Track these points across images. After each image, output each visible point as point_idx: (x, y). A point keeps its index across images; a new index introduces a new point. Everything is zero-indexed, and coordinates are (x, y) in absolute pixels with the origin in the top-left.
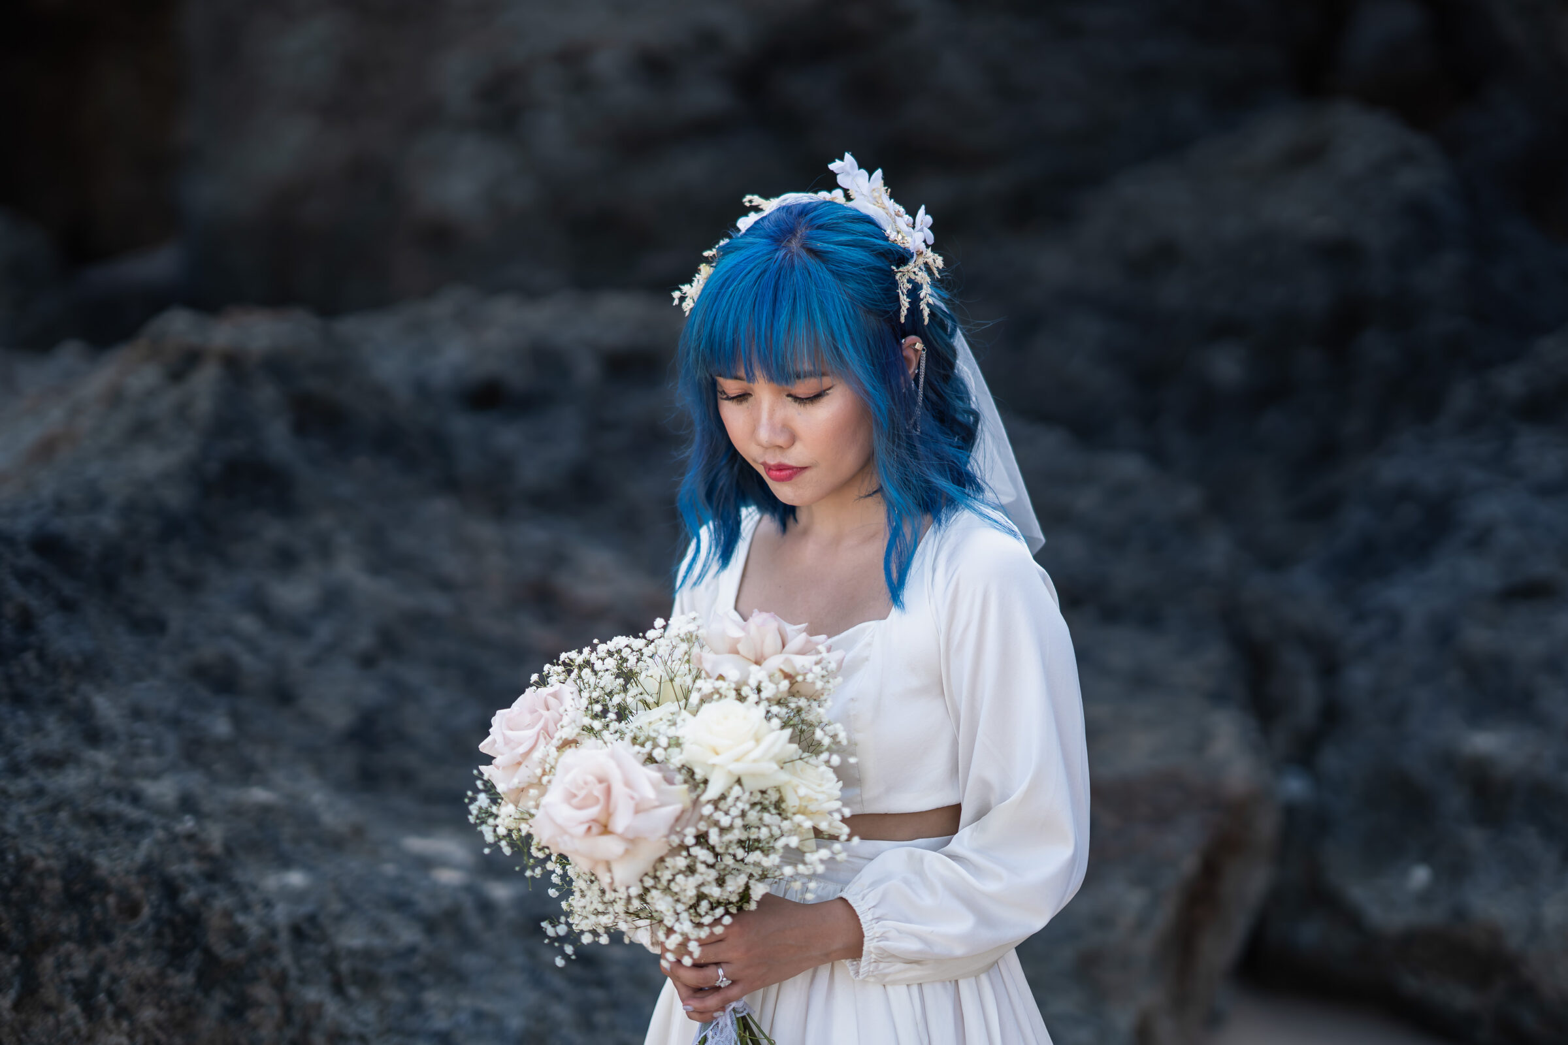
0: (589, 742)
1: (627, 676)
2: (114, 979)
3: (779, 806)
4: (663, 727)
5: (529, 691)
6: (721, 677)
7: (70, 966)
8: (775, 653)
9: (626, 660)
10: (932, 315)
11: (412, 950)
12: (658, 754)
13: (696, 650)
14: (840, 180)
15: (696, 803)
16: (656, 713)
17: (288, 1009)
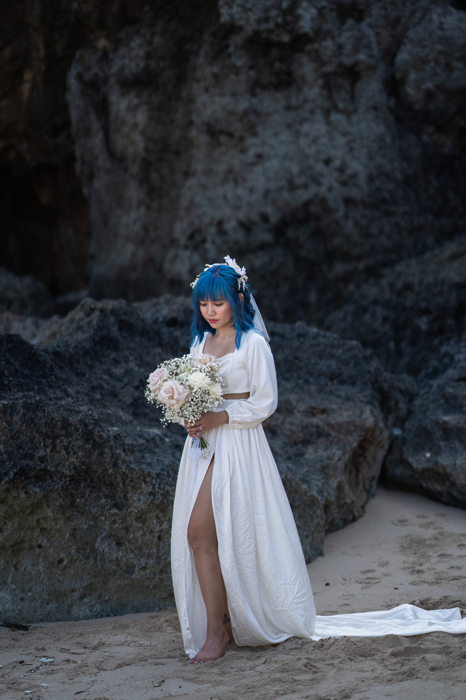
0: (169, 380)
1: (178, 366)
2: (73, 445)
3: (209, 394)
4: (185, 377)
5: (157, 369)
6: (197, 367)
7: (63, 442)
8: (209, 362)
9: (177, 363)
10: (245, 289)
11: (142, 444)
12: (184, 383)
13: (192, 361)
14: (226, 261)
15: (191, 393)
16: (183, 374)
17: (113, 455)
